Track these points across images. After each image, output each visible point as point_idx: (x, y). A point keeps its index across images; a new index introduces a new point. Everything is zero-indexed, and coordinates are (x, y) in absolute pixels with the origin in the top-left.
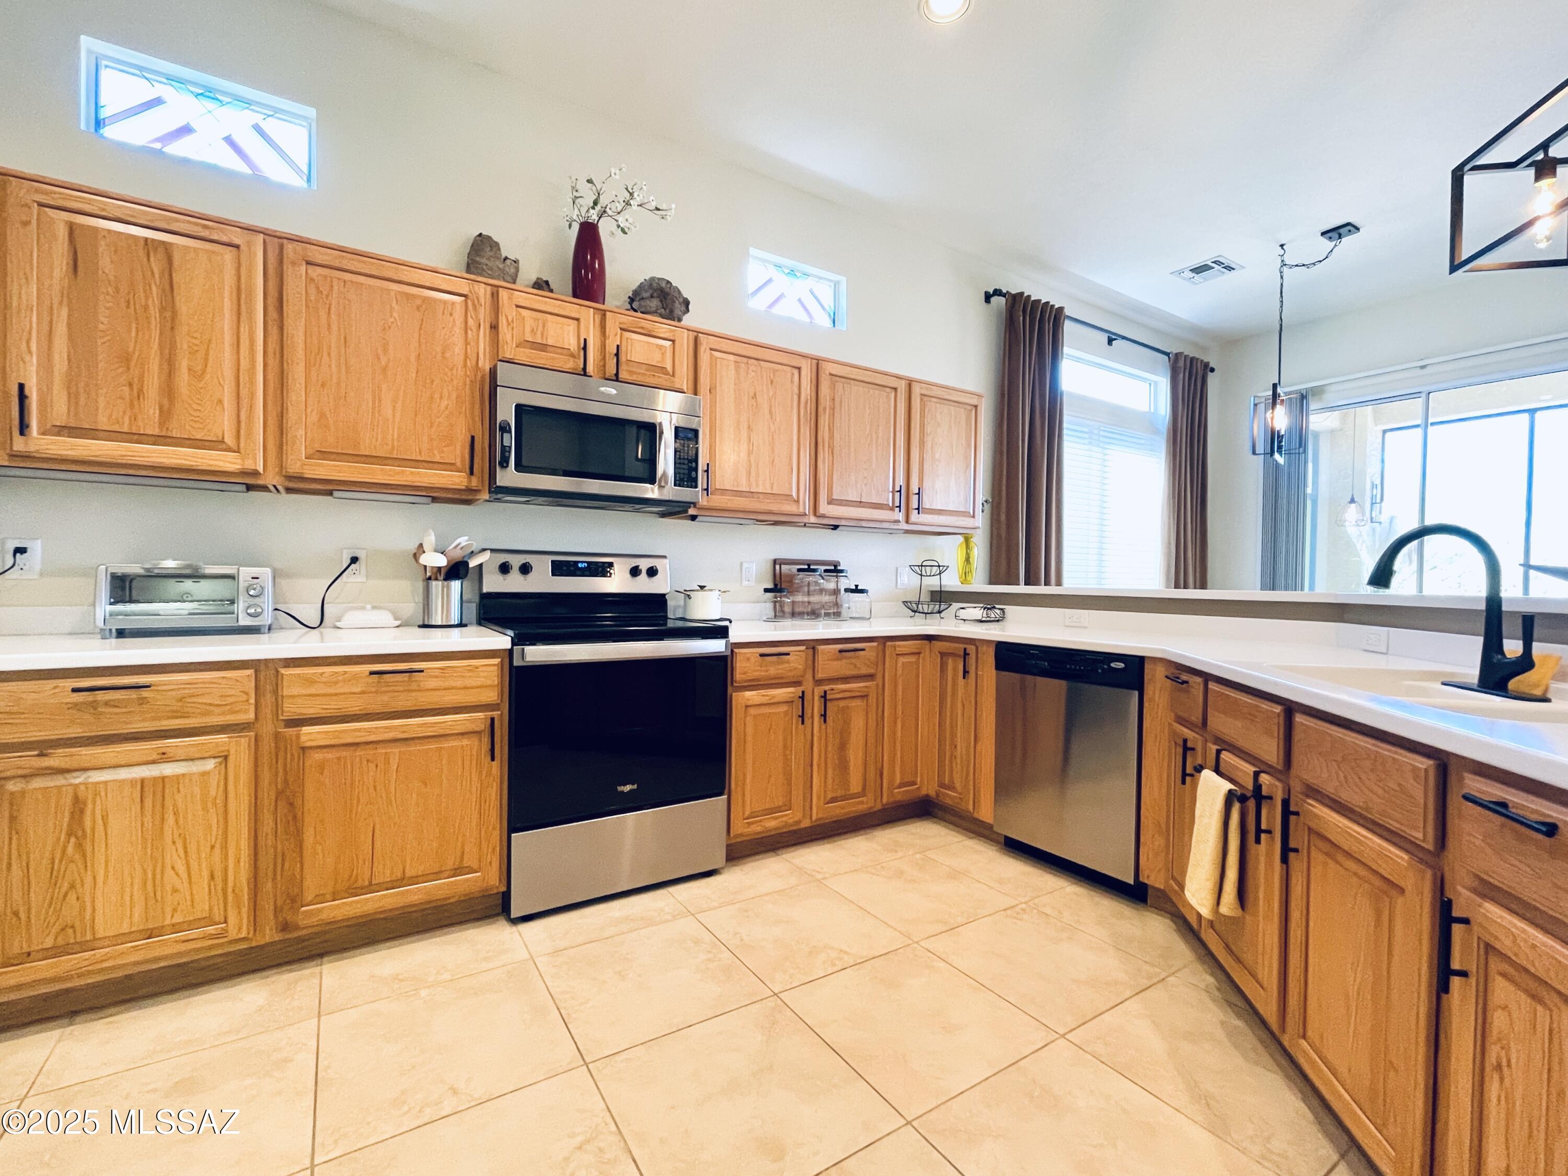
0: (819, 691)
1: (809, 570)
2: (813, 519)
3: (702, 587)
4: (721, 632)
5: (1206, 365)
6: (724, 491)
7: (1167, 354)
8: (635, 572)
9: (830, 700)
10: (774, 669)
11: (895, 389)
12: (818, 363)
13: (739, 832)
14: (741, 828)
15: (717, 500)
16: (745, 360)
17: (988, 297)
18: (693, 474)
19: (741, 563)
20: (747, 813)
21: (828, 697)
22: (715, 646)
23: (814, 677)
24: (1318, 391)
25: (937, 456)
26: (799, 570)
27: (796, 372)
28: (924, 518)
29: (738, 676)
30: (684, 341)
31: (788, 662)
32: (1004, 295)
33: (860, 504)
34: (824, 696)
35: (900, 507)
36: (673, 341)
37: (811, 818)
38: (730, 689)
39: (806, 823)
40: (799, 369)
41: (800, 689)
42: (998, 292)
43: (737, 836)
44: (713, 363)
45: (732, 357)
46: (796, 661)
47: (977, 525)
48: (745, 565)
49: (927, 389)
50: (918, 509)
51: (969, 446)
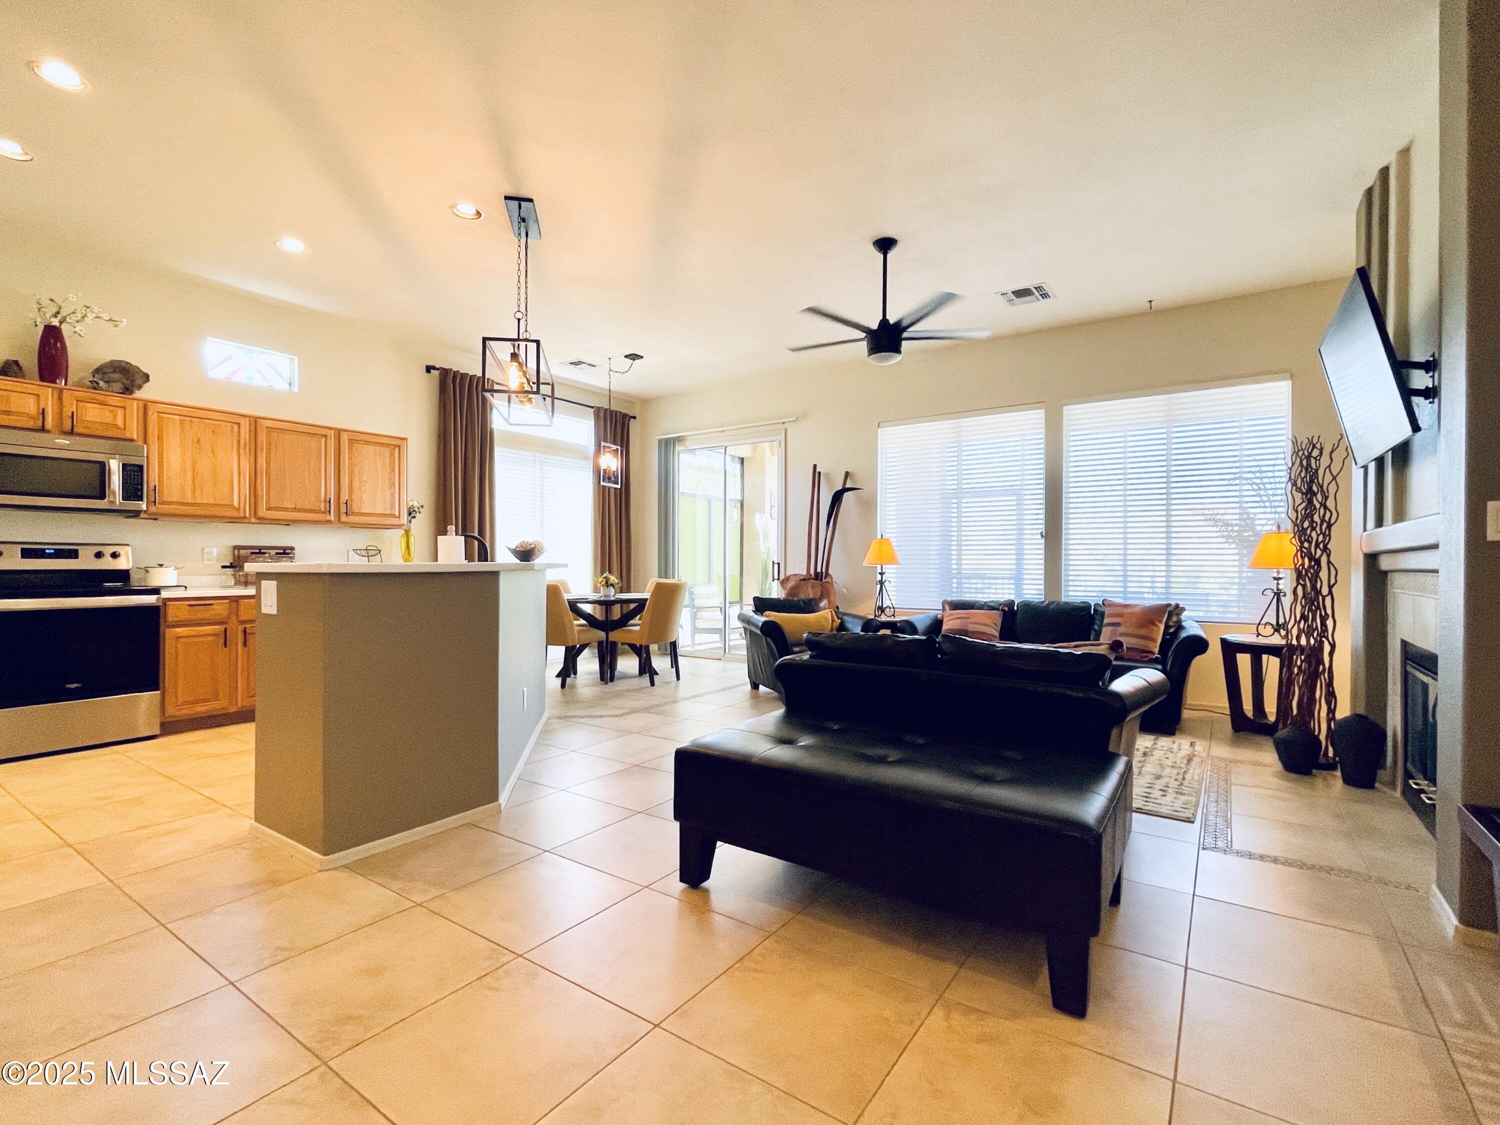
0: (241, 628)
1: (260, 553)
2: (253, 520)
3: (161, 565)
4: (156, 591)
5: (625, 416)
6: (171, 503)
7: (592, 407)
8: (99, 555)
9: (249, 633)
10: (202, 614)
11: (326, 436)
12: (255, 421)
13: (171, 714)
14: (171, 710)
15: (166, 508)
16: (189, 419)
17: (429, 369)
18: (139, 493)
19: (203, 549)
20: (180, 702)
21: (248, 631)
22: (150, 600)
23: (237, 618)
24: (680, 439)
25: (364, 478)
26: (252, 553)
27: (236, 427)
28: (351, 519)
29: (170, 618)
30: (134, 408)
31: (214, 610)
32: (438, 369)
33: (295, 509)
34: (245, 631)
35: (329, 512)
36: (124, 408)
37: (237, 705)
38: (162, 628)
39: (233, 709)
40: (239, 424)
41: (224, 626)
42: (434, 368)
43: (170, 717)
44: (160, 421)
45: (177, 417)
46: (220, 609)
47: (402, 523)
48: (206, 550)
49: (353, 435)
50: (346, 513)
51: (393, 471)
